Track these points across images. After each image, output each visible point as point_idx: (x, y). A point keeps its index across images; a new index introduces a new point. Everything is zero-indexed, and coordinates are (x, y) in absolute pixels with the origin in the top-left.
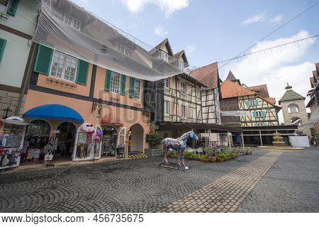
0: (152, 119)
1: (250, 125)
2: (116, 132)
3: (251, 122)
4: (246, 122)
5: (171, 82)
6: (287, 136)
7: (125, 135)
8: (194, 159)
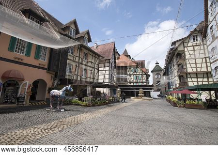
0: (56, 76)
1: (132, 84)
2: (18, 85)
3: (133, 82)
4: (130, 82)
5: (76, 50)
6: (149, 91)
7: (27, 87)
8: (79, 105)
